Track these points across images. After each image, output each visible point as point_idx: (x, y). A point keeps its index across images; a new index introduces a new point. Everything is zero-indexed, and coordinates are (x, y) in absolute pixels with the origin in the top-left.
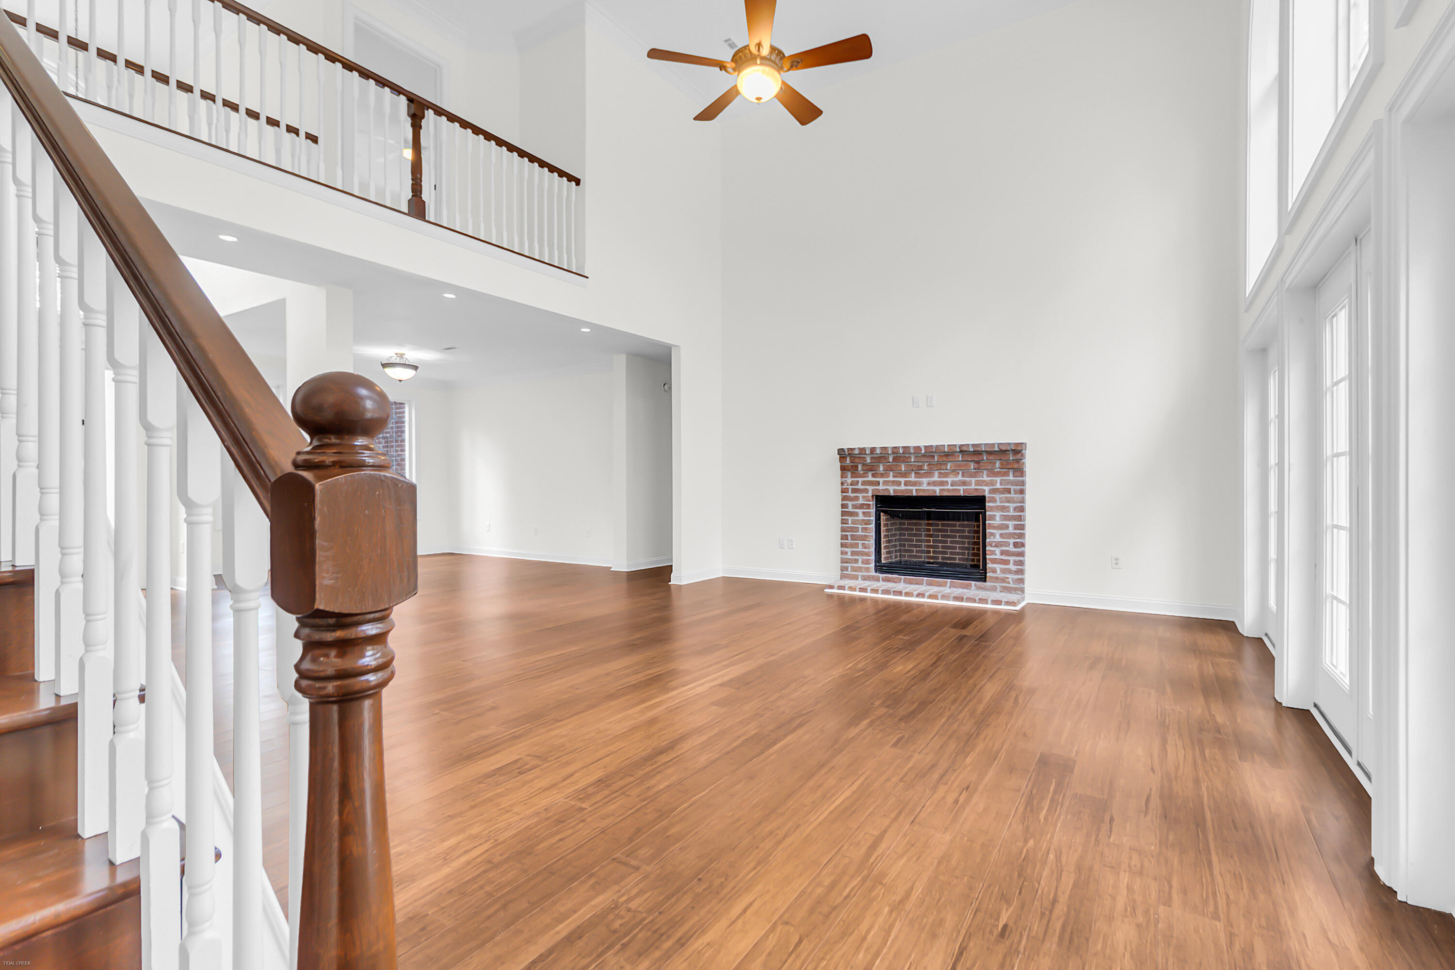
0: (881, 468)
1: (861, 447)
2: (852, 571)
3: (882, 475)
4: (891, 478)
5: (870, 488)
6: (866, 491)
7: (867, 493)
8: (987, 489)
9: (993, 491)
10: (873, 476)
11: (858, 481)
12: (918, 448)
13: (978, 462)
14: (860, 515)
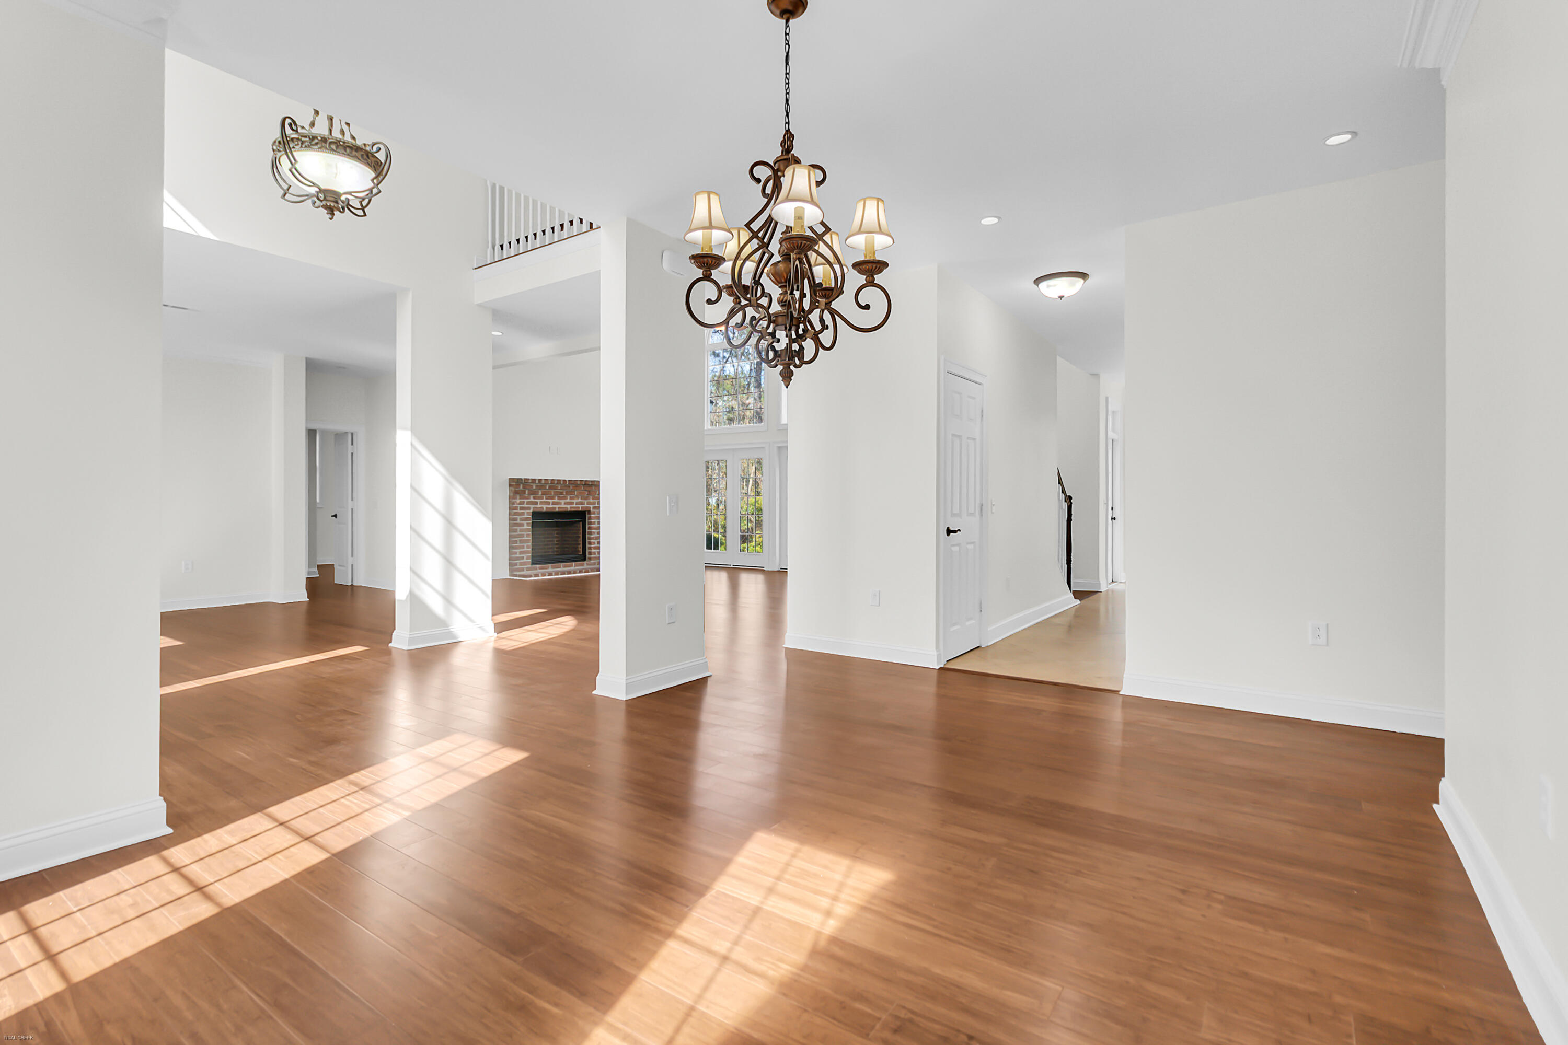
0: (540, 493)
1: (533, 478)
2: (523, 565)
3: (539, 498)
4: (544, 500)
5: (532, 506)
6: (529, 508)
7: (530, 510)
8: (591, 506)
9: (594, 508)
10: (534, 498)
11: (524, 502)
12: (565, 481)
13: (587, 491)
14: (525, 525)
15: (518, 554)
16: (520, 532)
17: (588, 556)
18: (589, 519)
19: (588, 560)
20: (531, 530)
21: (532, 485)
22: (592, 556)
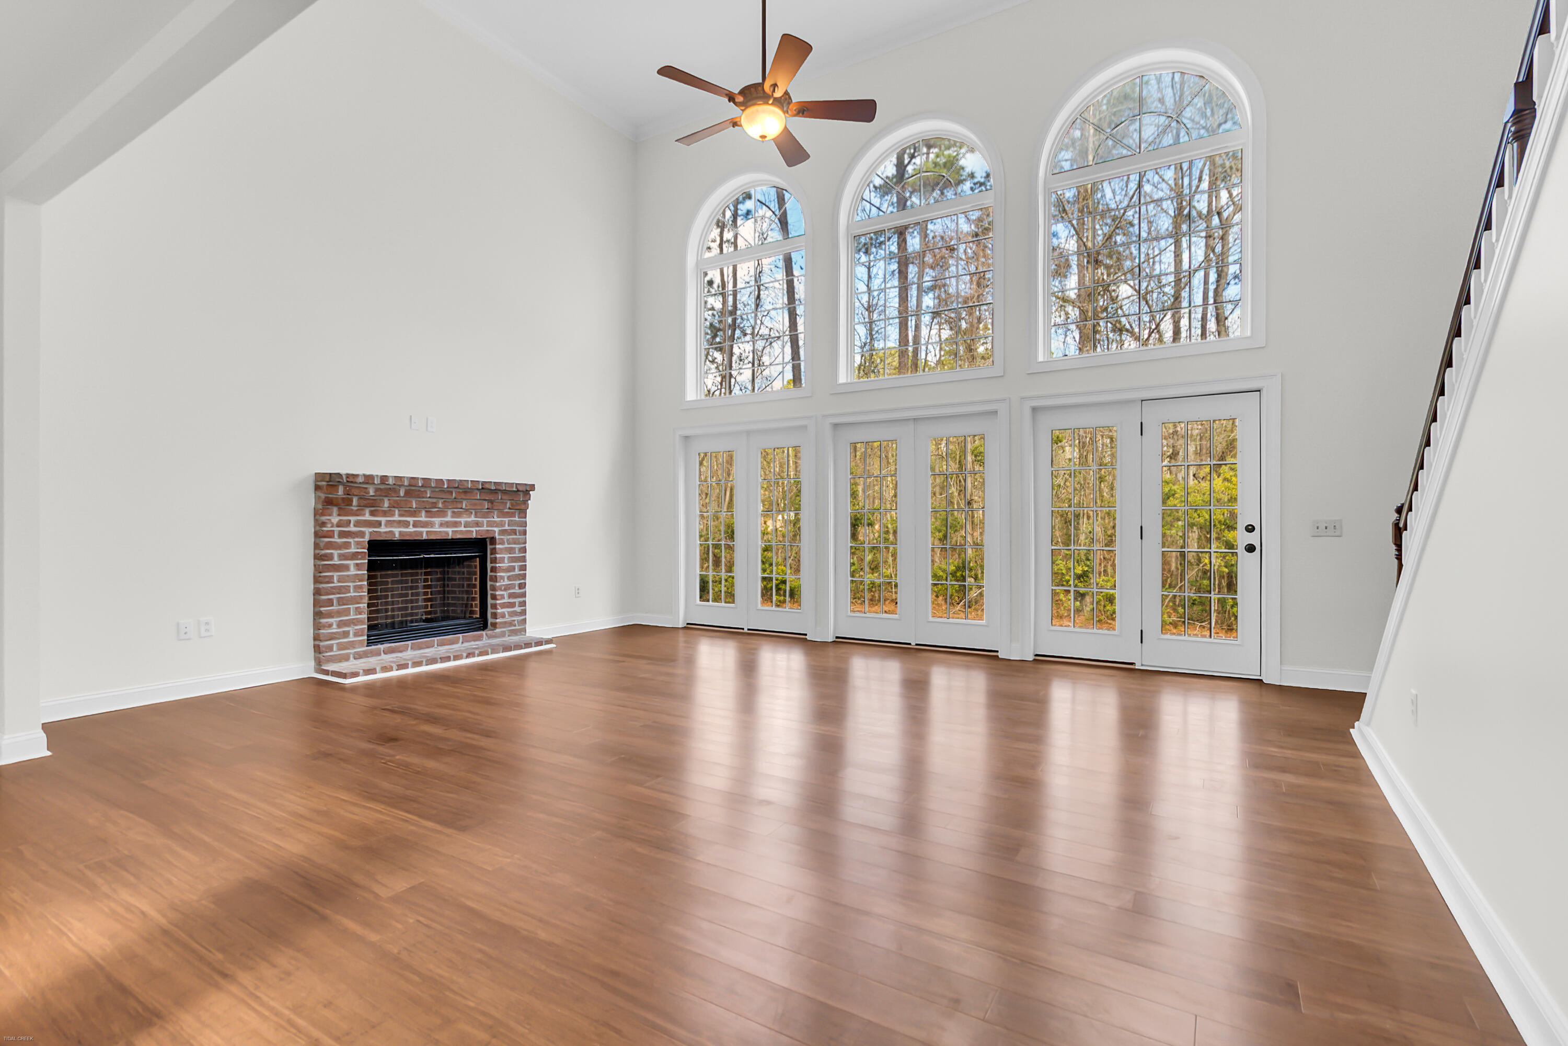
0: (386, 504)
1: (368, 473)
2: (339, 649)
3: (385, 514)
4: (396, 518)
5: (367, 530)
6: (362, 534)
7: (363, 537)
8: (496, 529)
9: (503, 532)
10: (372, 514)
11: (350, 521)
12: (440, 481)
13: (491, 502)
14: (352, 568)
15: (335, 626)
16: (339, 581)
17: (490, 620)
18: (491, 554)
19: (494, 625)
20: (366, 577)
21: (366, 488)
22: (498, 621)
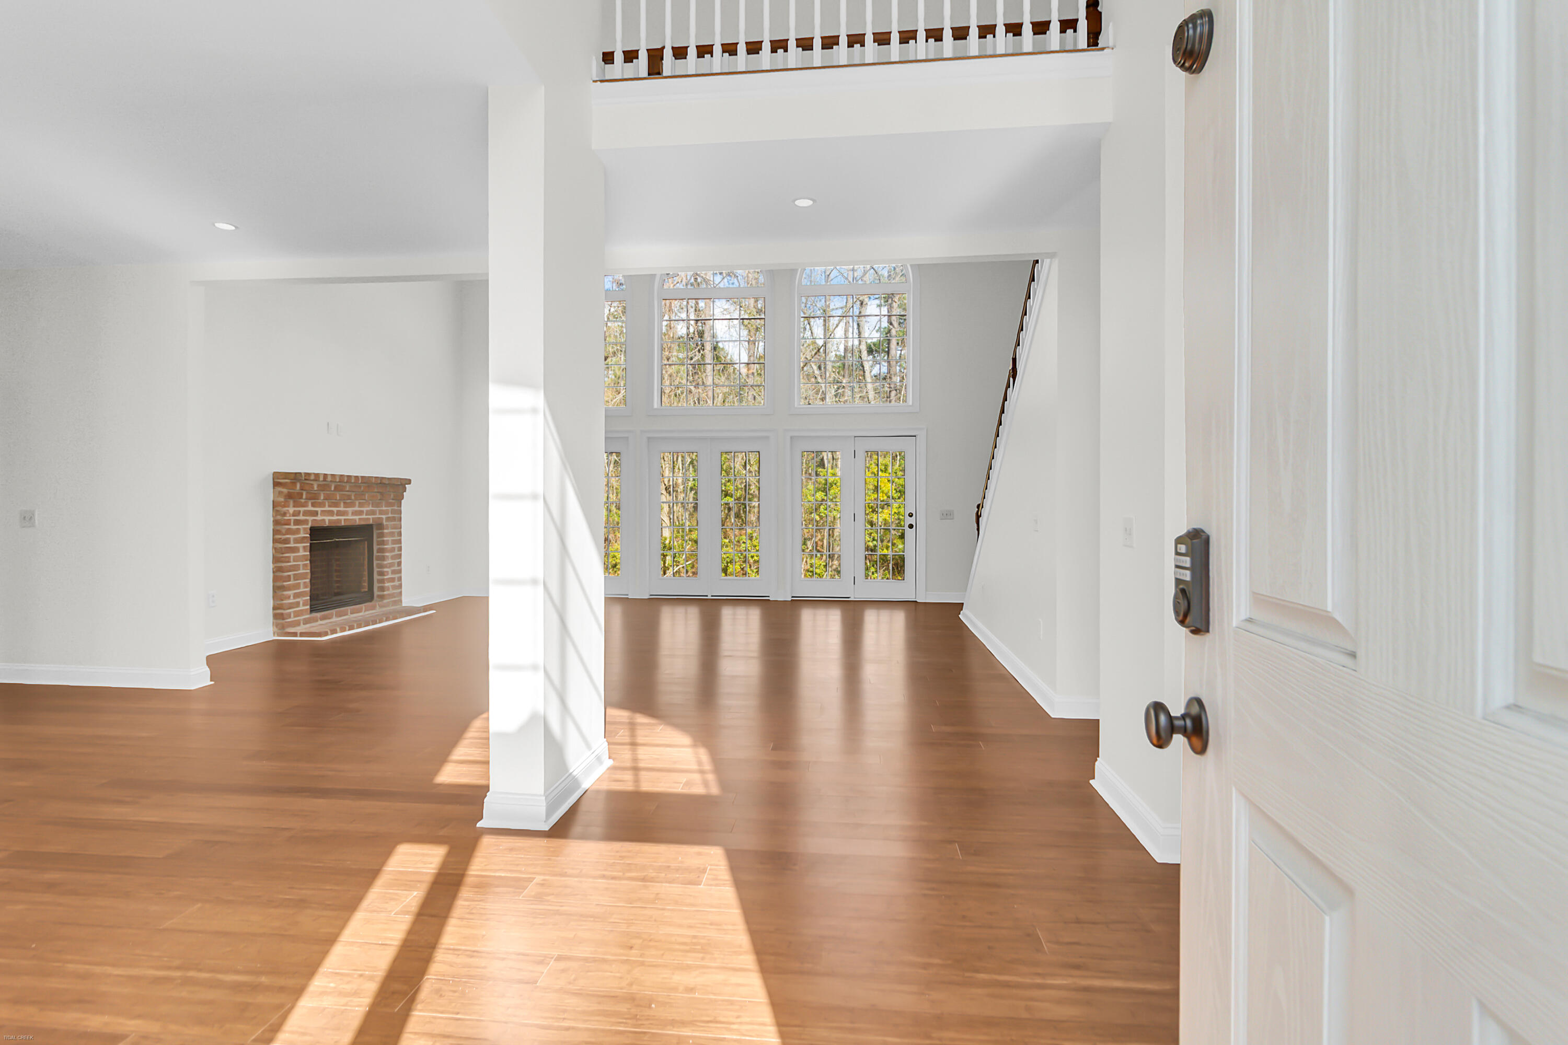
0: (323, 497)
1: (317, 472)
2: (295, 616)
3: (321, 505)
4: (327, 508)
5: (310, 518)
6: (306, 522)
7: (307, 524)
8: (384, 517)
9: (388, 519)
10: (314, 505)
11: (300, 511)
12: (357, 478)
13: (382, 494)
14: (301, 550)
15: (292, 598)
16: (294, 561)
17: (376, 593)
18: (378, 537)
19: (382, 597)
20: (309, 557)
21: (312, 484)
22: (385, 593)
